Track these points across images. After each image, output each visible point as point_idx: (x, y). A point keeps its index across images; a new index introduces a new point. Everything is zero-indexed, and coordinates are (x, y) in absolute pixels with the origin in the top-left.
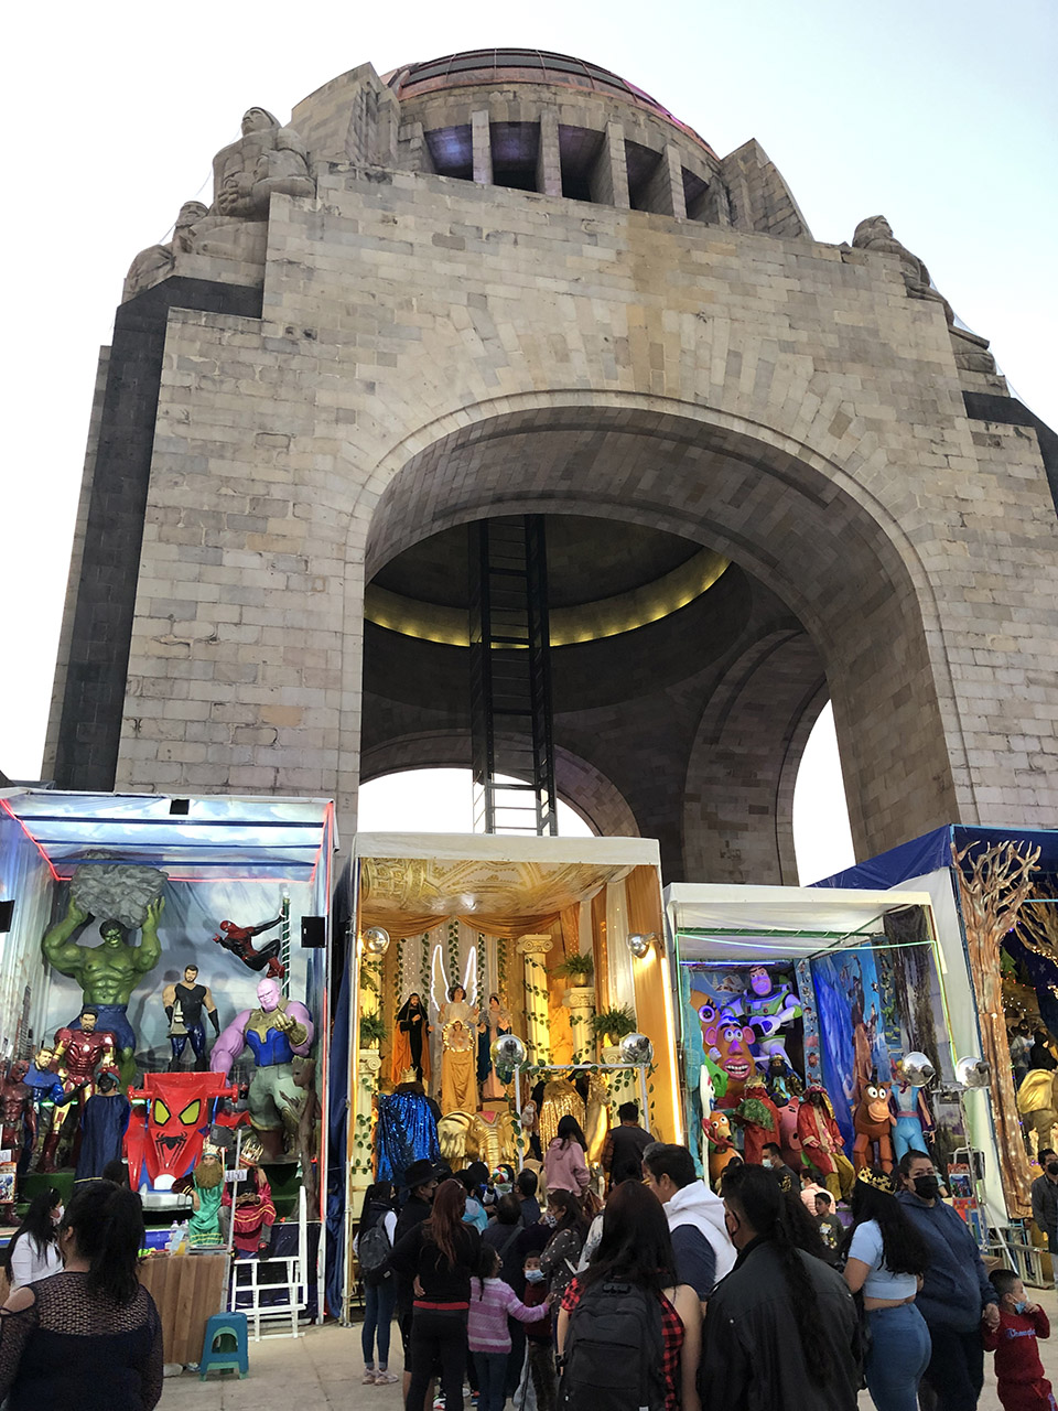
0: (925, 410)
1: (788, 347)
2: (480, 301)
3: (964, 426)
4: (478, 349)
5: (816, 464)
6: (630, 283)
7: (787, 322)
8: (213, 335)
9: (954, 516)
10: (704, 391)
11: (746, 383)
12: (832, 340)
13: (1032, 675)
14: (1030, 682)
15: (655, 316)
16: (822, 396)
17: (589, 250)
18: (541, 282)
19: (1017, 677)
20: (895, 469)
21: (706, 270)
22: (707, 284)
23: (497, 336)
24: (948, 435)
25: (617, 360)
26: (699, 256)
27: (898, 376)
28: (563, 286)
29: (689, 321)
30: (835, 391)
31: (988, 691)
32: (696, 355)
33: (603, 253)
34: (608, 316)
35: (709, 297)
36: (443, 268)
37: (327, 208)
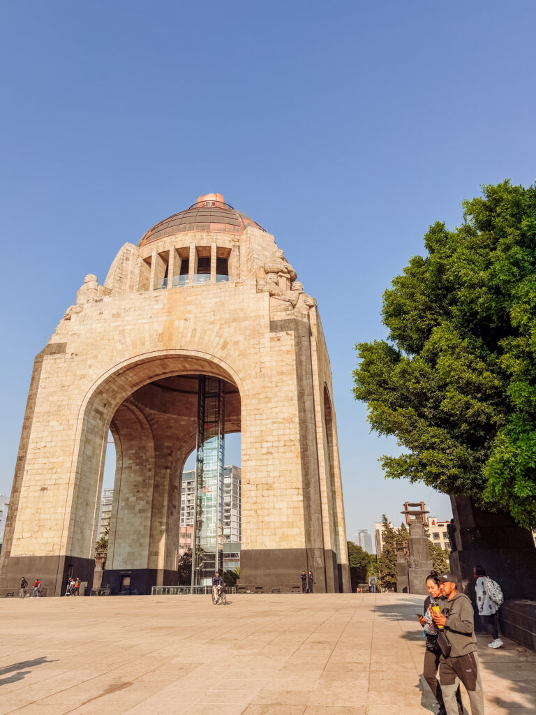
0: (256, 334)
1: (212, 323)
2: (122, 332)
3: (268, 335)
4: (120, 347)
5: (216, 361)
6: (166, 314)
7: (212, 313)
9: (258, 369)
11: (197, 339)
12: (227, 316)
13: (274, 420)
14: (274, 423)
15: (172, 323)
16: (220, 337)
17: (155, 306)
18: (140, 321)
19: (269, 422)
20: (240, 357)
21: (190, 303)
22: (189, 308)
23: (125, 342)
24: (262, 341)
25: (159, 341)
26: (189, 299)
27: (247, 323)
29: (182, 321)
30: (225, 334)
31: (258, 428)
32: (182, 333)
33: (160, 306)
34: (158, 327)
35: (190, 312)
36: (113, 324)
37: (85, 315)
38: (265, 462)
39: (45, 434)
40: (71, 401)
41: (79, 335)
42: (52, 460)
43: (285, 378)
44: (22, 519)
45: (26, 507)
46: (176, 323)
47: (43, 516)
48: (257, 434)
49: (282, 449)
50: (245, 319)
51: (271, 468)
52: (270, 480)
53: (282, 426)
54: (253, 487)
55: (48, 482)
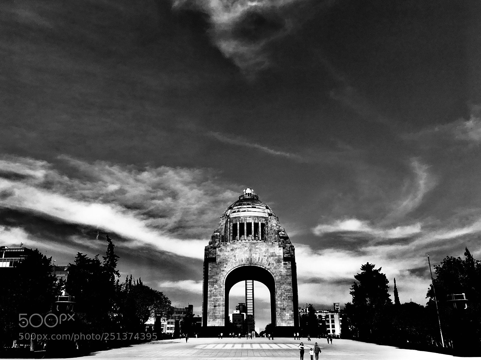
0: (279, 261)
1: (265, 256)
2: (235, 256)
3: (283, 262)
4: (234, 262)
5: (266, 269)
6: (249, 251)
7: (265, 253)
8: (212, 264)
9: (280, 273)
10: (256, 262)
11: (260, 261)
12: (270, 254)
14: (285, 291)
15: (251, 255)
16: (267, 261)
17: (246, 248)
18: (241, 253)
19: (284, 290)
20: (275, 269)
21: (257, 248)
22: (257, 250)
23: (236, 260)
24: (281, 264)
25: (247, 261)
26: (256, 247)
27: (276, 258)
28: (243, 253)
30: (269, 261)
31: (280, 292)
32: (255, 259)
33: (247, 248)
34: (247, 256)
35: (257, 251)
36: (232, 253)
37: (221, 248)
38: (283, 302)
39: (213, 289)
40: (220, 278)
41: (220, 256)
42: (217, 297)
43: (288, 277)
44: (209, 315)
45: (210, 312)
46: (253, 255)
47: (216, 315)
48: (280, 294)
49: (287, 299)
50: (276, 256)
51: (284, 304)
52: (284, 308)
53: (287, 292)
54: (280, 309)
55: (216, 304)
